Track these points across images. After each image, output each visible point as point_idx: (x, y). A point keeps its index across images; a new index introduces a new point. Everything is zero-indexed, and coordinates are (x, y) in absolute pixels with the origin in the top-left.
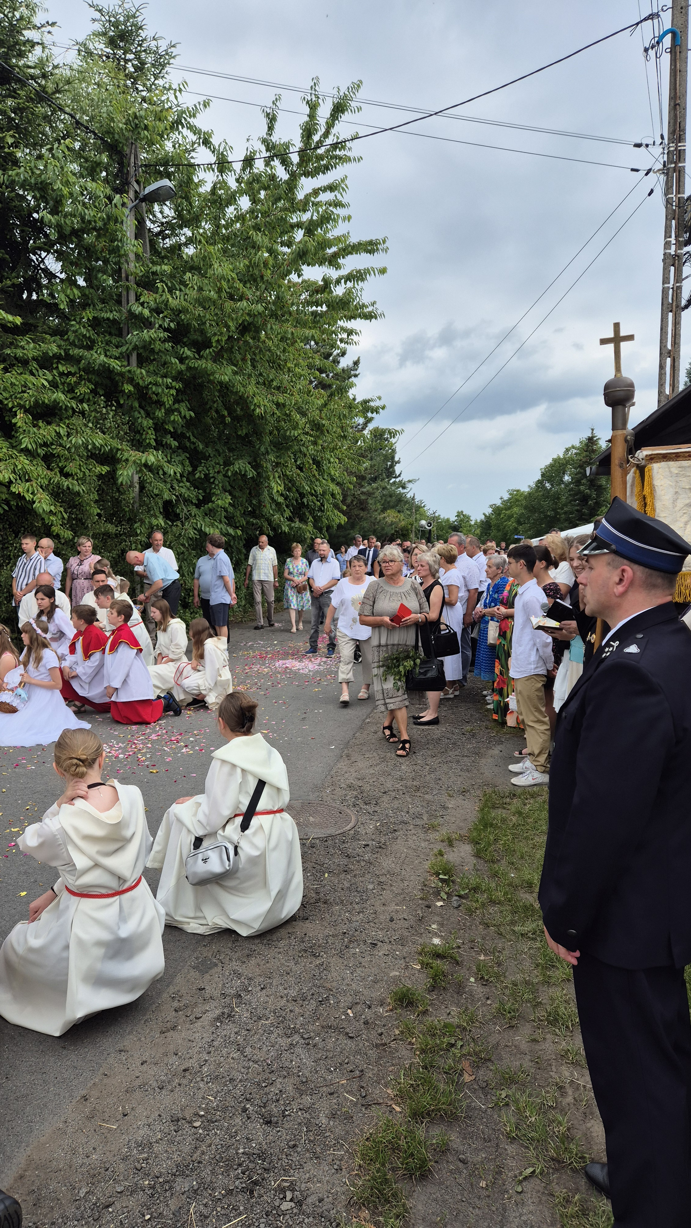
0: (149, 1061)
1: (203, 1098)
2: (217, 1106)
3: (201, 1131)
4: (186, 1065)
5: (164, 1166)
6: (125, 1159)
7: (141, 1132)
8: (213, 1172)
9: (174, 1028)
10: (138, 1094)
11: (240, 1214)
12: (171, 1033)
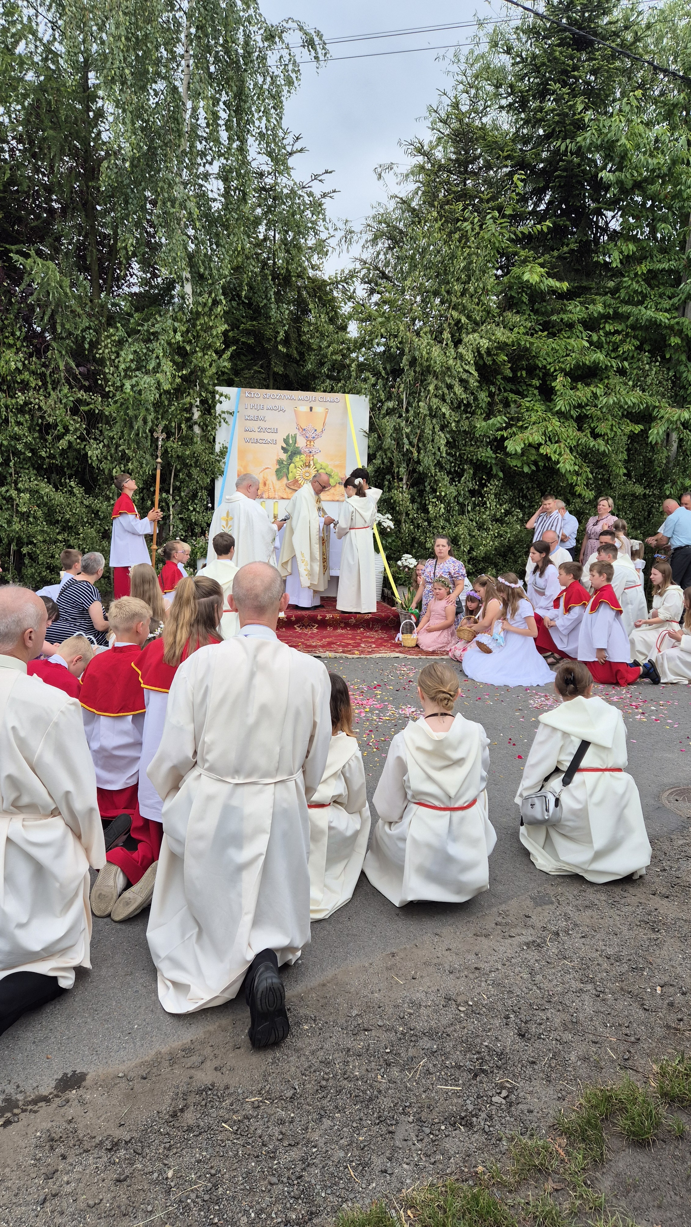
0: (453, 950)
1: (479, 994)
2: (487, 1004)
3: (462, 1015)
4: (481, 965)
5: (420, 1025)
6: (396, 1006)
7: (418, 995)
8: (454, 1047)
9: (487, 936)
10: (431, 969)
11: (457, 1086)
12: (483, 938)
